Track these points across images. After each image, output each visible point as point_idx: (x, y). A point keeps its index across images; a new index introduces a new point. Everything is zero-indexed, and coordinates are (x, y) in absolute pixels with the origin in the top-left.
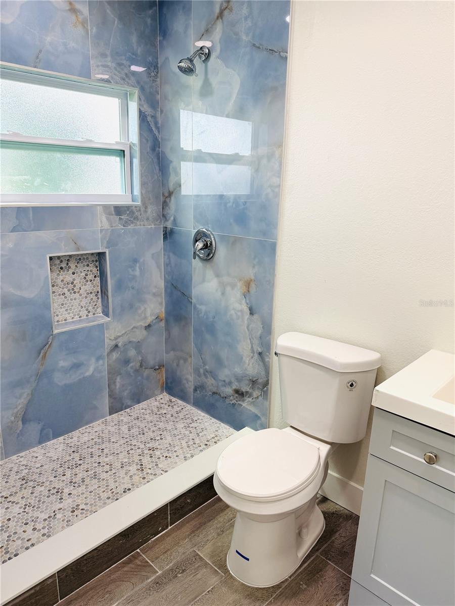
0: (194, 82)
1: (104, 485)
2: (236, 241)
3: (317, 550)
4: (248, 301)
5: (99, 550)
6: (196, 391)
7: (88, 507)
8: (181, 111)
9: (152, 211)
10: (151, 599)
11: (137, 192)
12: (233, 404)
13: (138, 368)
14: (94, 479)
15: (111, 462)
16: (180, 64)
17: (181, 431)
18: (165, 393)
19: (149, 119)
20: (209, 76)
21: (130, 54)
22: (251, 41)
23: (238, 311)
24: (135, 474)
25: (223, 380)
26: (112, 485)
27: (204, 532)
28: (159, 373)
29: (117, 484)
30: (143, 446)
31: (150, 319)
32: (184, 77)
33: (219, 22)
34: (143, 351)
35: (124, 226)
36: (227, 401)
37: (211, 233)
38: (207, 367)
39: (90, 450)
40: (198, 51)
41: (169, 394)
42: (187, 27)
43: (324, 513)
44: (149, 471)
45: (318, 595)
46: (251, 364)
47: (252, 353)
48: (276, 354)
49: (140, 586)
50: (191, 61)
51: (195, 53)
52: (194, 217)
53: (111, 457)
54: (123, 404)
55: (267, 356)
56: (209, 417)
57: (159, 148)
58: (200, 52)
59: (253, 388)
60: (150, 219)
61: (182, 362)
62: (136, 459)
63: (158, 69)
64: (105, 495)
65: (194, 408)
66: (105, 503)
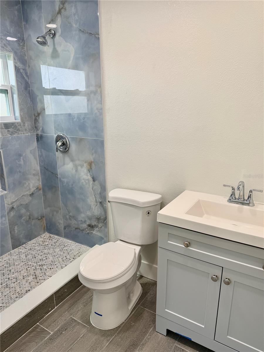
0: (48, 49)
1: (13, 290)
2: (81, 140)
3: (139, 304)
4: (91, 174)
5: (14, 327)
6: (66, 229)
7: (4, 305)
8: (41, 66)
9: (28, 125)
10: (48, 348)
11: (18, 114)
12: (88, 233)
13: (28, 220)
14: (6, 288)
15: (17, 277)
16: (38, 39)
17: (58, 253)
18: (46, 233)
19: (21, 71)
20: (56, 46)
21: (5, 32)
22: (79, 27)
23: (86, 180)
24: (32, 281)
25: (81, 220)
26: (18, 290)
27: (76, 306)
28: (41, 221)
29: (21, 288)
30: (36, 265)
31: (32, 190)
32: (41, 47)
33: (59, 16)
34: (30, 209)
35: (11, 135)
36: (84, 232)
37: (66, 136)
38: (71, 214)
39: (2, 272)
40: (48, 32)
41: (49, 233)
42: (40, 18)
43: (141, 284)
44: (41, 278)
45: (141, 326)
46: (96, 210)
47: (96, 203)
48: (109, 201)
49: (41, 343)
50: (44, 38)
51: (46, 33)
52: (55, 127)
53: (16, 274)
54: (20, 242)
55: (105, 203)
56: (74, 242)
57: (29, 87)
58: (49, 32)
59: (98, 222)
60: (27, 129)
61: (55, 213)
62: (32, 272)
63: (24, 41)
64: (15, 296)
65: (65, 239)
66: (15, 301)
